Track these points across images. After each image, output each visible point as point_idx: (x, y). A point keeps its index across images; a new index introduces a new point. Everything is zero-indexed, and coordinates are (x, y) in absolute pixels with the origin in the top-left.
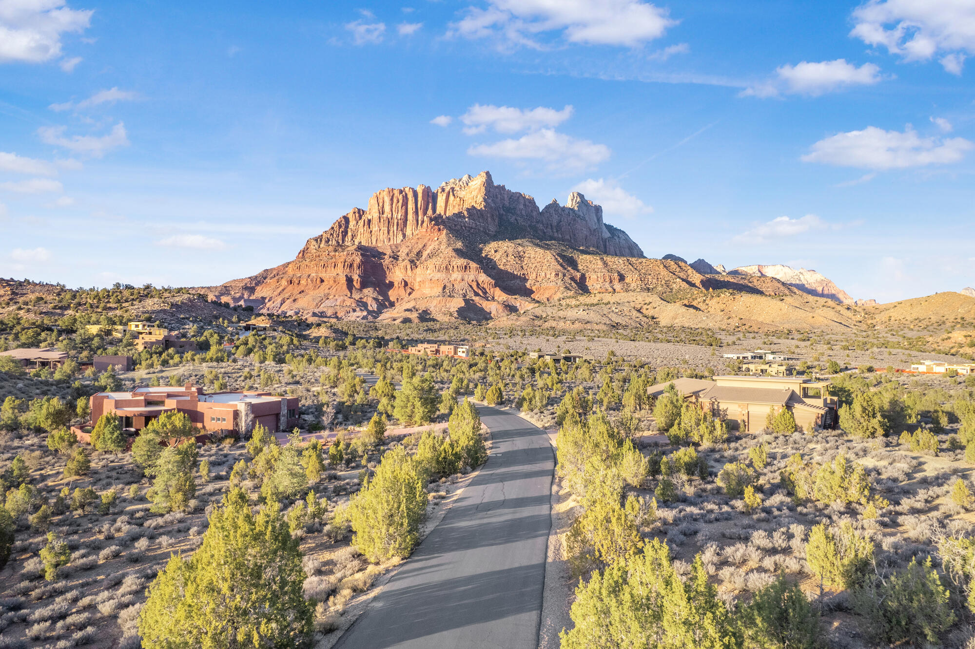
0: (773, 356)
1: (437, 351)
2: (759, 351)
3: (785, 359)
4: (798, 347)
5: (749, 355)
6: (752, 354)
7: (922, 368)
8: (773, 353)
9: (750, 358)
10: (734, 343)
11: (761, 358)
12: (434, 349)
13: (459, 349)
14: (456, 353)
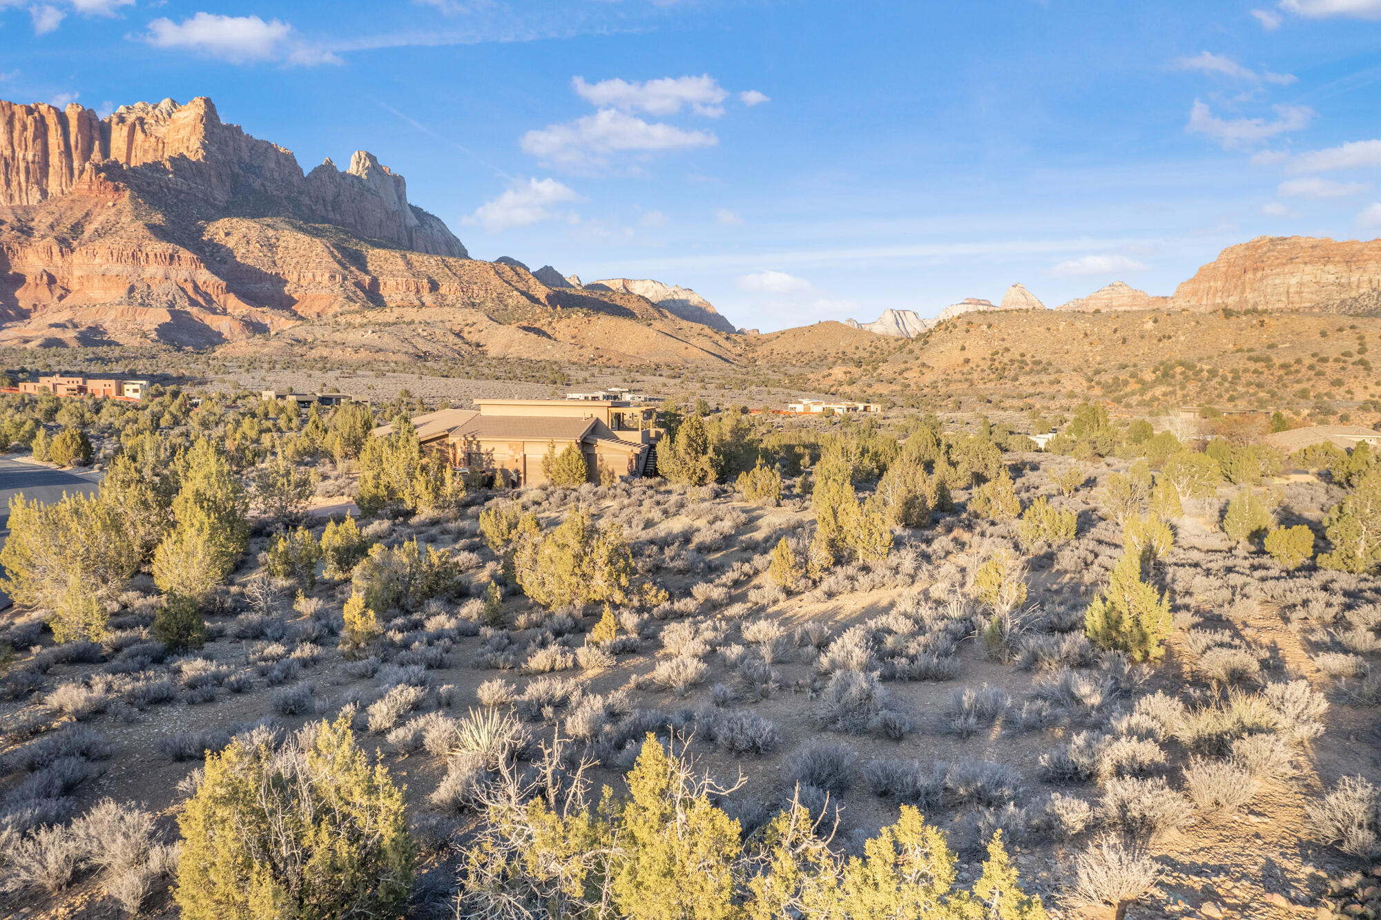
0: (631, 396)
1: (82, 389)
3: (646, 400)
4: (665, 385)
6: (605, 394)
7: (800, 408)
9: (602, 399)
11: (616, 398)
12: (75, 386)
13: (126, 387)
14: (120, 392)
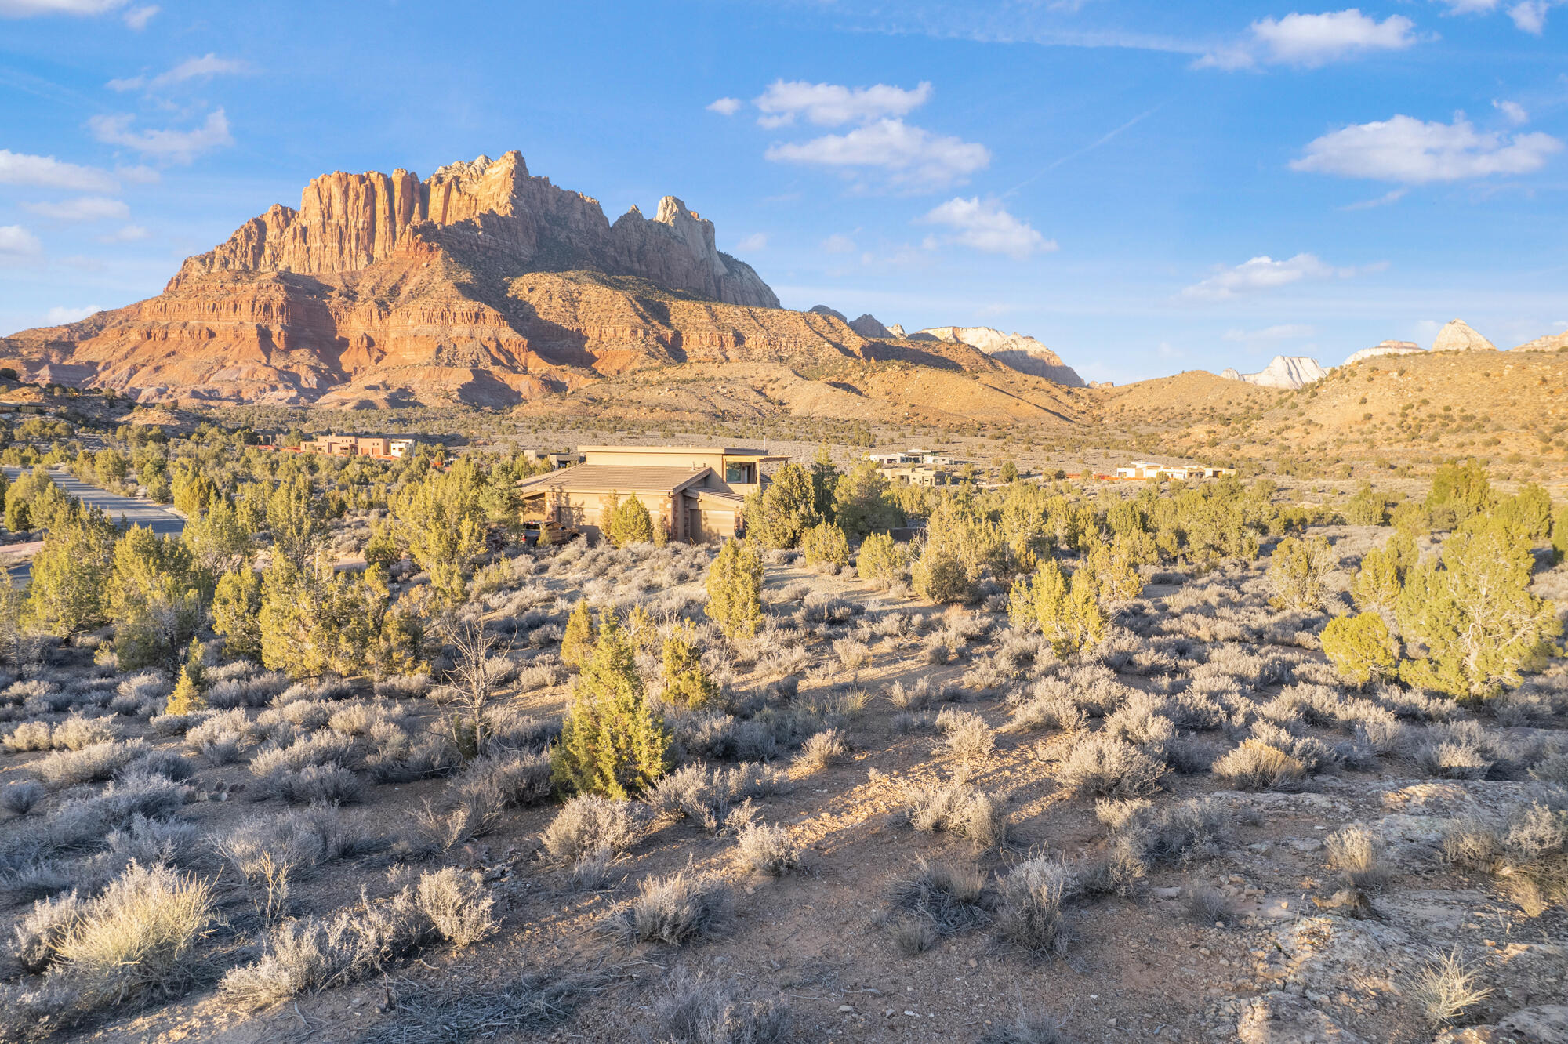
0: (933, 458)
1: (354, 448)
2: (914, 451)
3: (950, 463)
4: (983, 446)
5: (898, 456)
6: (903, 455)
8: (934, 453)
9: (898, 461)
10: (892, 441)
11: (916, 460)
12: (347, 445)
13: (392, 446)
14: (387, 451)
